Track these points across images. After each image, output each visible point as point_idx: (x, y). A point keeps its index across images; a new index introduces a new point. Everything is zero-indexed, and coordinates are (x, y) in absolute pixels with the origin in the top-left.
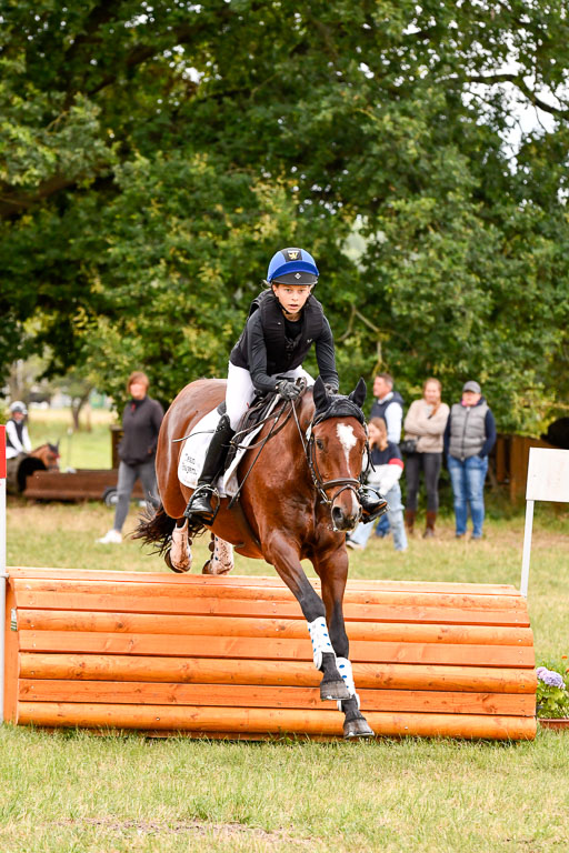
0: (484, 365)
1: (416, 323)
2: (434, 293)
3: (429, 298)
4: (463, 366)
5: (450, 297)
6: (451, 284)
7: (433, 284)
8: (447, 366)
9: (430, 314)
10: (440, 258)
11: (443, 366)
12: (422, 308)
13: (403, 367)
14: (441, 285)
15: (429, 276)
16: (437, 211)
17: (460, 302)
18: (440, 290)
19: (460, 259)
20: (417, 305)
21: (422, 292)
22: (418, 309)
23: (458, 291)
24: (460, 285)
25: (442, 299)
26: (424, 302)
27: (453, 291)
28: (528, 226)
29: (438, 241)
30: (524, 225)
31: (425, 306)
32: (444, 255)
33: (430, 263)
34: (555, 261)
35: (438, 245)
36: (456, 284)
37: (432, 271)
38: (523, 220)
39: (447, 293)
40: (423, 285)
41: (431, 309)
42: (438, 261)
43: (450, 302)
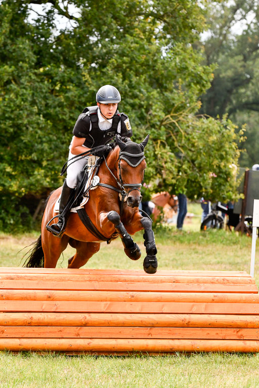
0: (45, 155)
1: (4, 131)
2: (13, 116)
3: (10, 118)
4: (34, 156)
5: (21, 119)
6: (21, 112)
7: (12, 112)
8: (26, 156)
9: (11, 127)
10: (17, 98)
11: (23, 156)
12: (7, 123)
13: (4, 155)
14: (16, 112)
15: (10, 107)
16: (14, 72)
17: (26, 122)
18: (15, 115)
19: (27, 99)
20: (4, 122)
21: (7, 115)
22: (5, 124)
23: (25, 116)
24: (26, 113)
25: (16, 119)
26: (8, 121)
27: (22, 115)
28: (66, 80)
29: (15, 89)
30: (64, 79)
31: (9, 123)
32: (18, 96)
33: (11, 100)
34: (79, 97)
35: (15, 91)
36: (24, 112)
37: (12, 105)
38: (63, 77)
39: (19, 117)
40: (7, 112)
41: (11, 124)
42: (15, 99)
43: (20, 122)
